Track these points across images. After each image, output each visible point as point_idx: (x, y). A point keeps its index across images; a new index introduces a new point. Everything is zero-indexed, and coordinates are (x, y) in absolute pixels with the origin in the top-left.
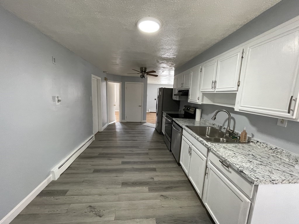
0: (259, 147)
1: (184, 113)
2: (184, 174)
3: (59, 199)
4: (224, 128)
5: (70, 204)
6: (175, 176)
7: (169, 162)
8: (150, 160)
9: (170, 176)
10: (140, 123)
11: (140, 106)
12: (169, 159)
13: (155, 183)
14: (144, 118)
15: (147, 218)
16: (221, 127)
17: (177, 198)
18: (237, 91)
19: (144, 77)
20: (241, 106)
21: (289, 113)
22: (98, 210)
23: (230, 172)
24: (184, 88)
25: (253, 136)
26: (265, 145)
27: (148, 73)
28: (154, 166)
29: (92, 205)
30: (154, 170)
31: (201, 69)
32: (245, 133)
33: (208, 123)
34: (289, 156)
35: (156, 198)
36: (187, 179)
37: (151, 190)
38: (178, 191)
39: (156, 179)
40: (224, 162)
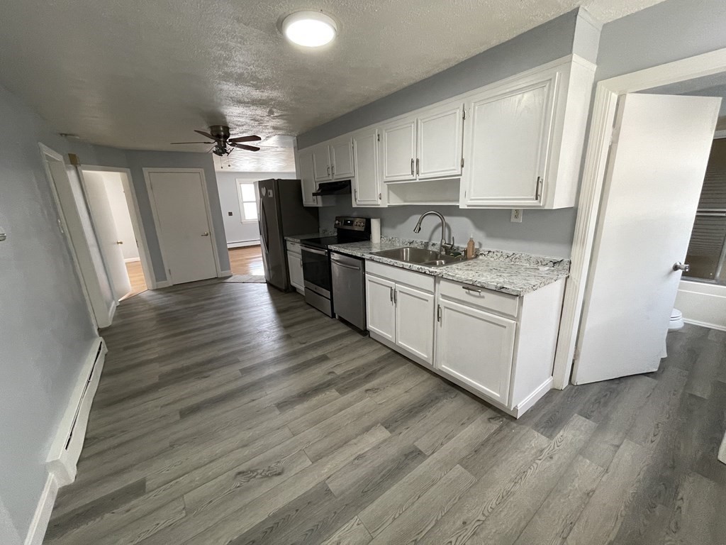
0: (492, 259)
1: (336, 234)
2: (380, 345)
3: (134, 507)
4: (434, 245)
5: (182, 496)
6: (368, 355)
7: (342, 336)
8: (304, 346)
9: (358, 358)
10: (215, 281)
11: (207, 235)
12: (340, 332)
13: (343, 378)
14: (225, 264)
15: (367, 431)
16: (427, 244)
17: (394, 383)
18: (461, 175)
19: (225, 151)
20: (471, 200)
21: (537, 199)
22: (266, 469)
23: (483, 297)
24: (335, 177)
25: (480, 245)
26: (499, 254)
27: (234, 142)
28: (319, 353)
29: (242, 468)
30: (324, 358)
31: (379, 135)
32: (471, 242)
33: (399, 242)
34: (528, 260)
35: (361, 399)
36: (390, 351)
37: (343, 391)
38: (387, 373)
39: (339, 371)
40: (470, 287)
